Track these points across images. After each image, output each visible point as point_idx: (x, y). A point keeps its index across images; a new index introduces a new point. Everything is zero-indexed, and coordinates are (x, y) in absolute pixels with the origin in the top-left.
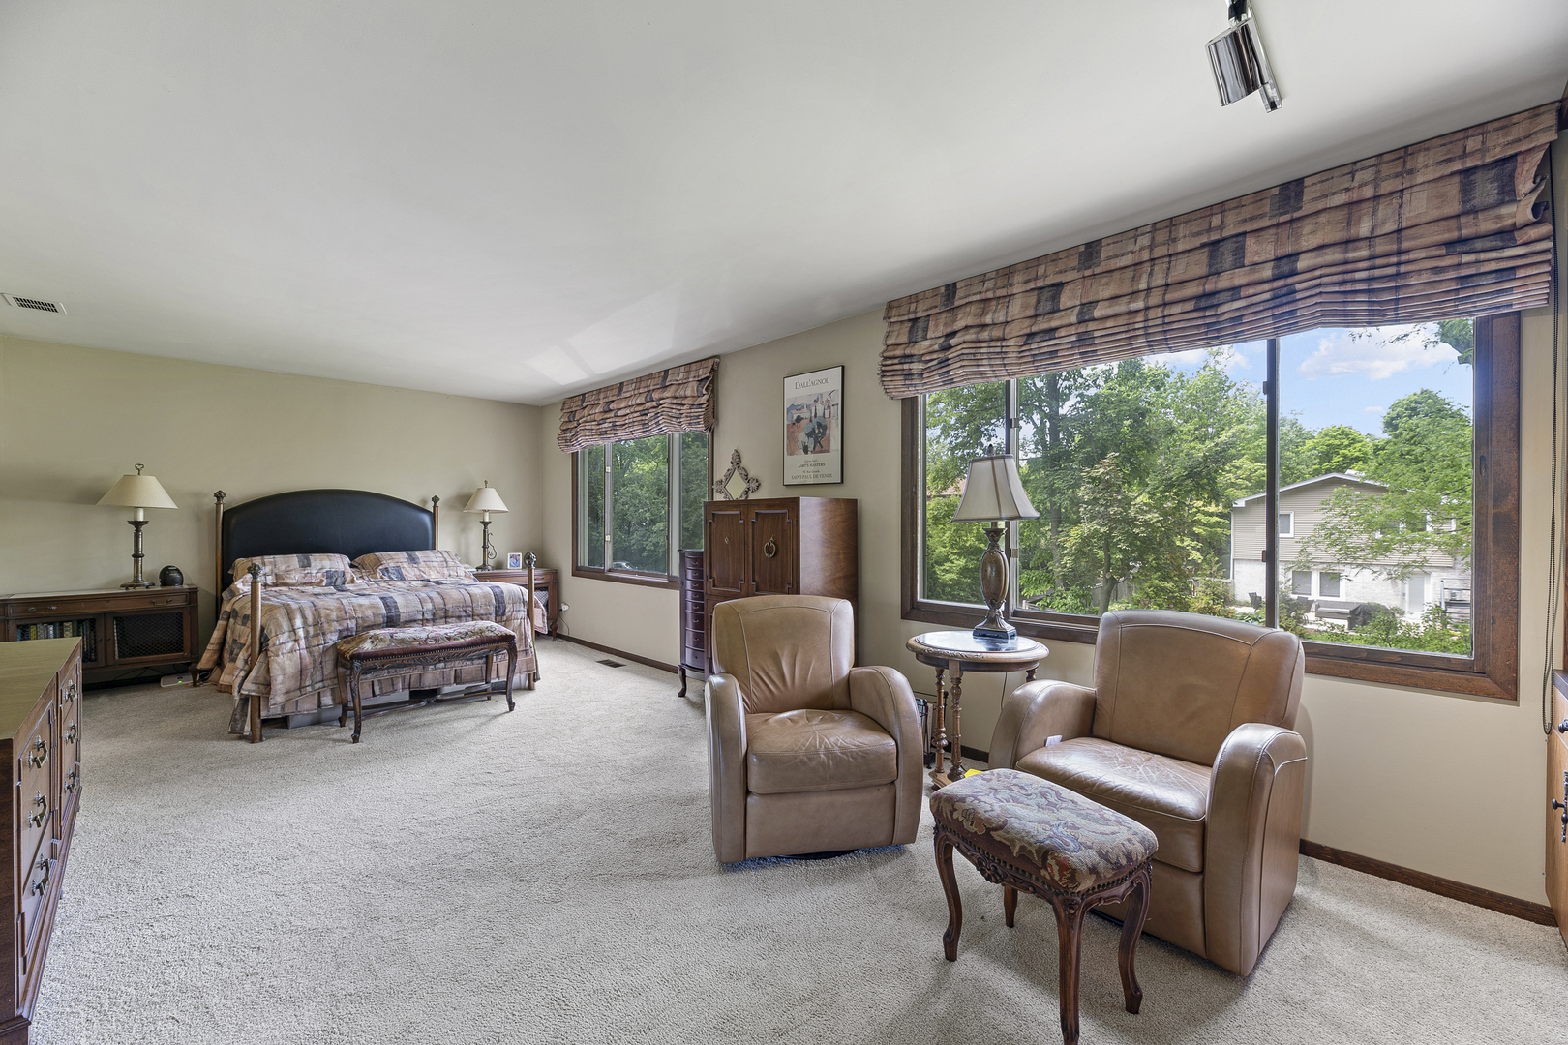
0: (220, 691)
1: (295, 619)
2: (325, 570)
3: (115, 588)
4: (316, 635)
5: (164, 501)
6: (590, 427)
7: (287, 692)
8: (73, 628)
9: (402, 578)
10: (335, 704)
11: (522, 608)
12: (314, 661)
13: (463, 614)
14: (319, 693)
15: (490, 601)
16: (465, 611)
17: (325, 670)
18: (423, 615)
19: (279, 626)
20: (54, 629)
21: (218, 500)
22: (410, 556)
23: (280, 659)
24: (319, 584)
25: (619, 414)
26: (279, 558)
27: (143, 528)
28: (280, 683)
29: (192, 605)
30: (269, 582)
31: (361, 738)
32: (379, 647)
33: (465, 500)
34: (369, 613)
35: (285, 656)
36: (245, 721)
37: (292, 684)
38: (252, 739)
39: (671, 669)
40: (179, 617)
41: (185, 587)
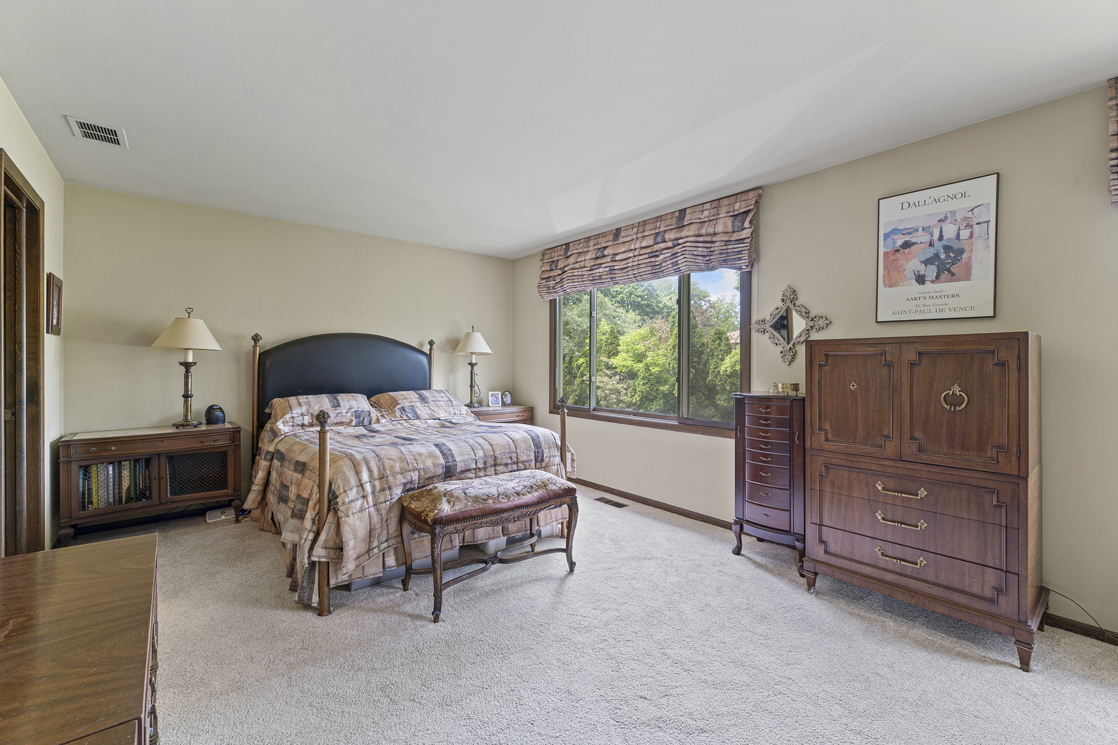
0: (262, 530)
1: (361, 472)
2: (353, 410)
3: (167, 426)
4: (383, 490)
5: (212, 344)
6: (580, 273)
7: (358, 558)
8: (130, 467)
9: (418, 418)
10: (399, 565)
11: (557, 454)
12: (382, 519)
13: (509, 461)
14: (383, 554)
15: (530, 447)
16: (511, 458)
17: (390, 527)
18: (476, 464)
19: (347, 480)
20: (114, 469)
21: (255, 343)
22: (420, 395)
23: (351, 520)
24: (349, 424)
25: (618, 258)
26: (311, 398)
27: (192, 369)
28: (353, 546)
29: (235, 443)
30: (306, 422)
31: (442, 616)
32: (457, 507)
33: (454, 344)
34: (429, 463)
35: (356, 516)
36: (312, 589)
37: (362, 548)
38: (321, 611)
39: (726, 525)
40: (224, 455)
41: (227, 425)
